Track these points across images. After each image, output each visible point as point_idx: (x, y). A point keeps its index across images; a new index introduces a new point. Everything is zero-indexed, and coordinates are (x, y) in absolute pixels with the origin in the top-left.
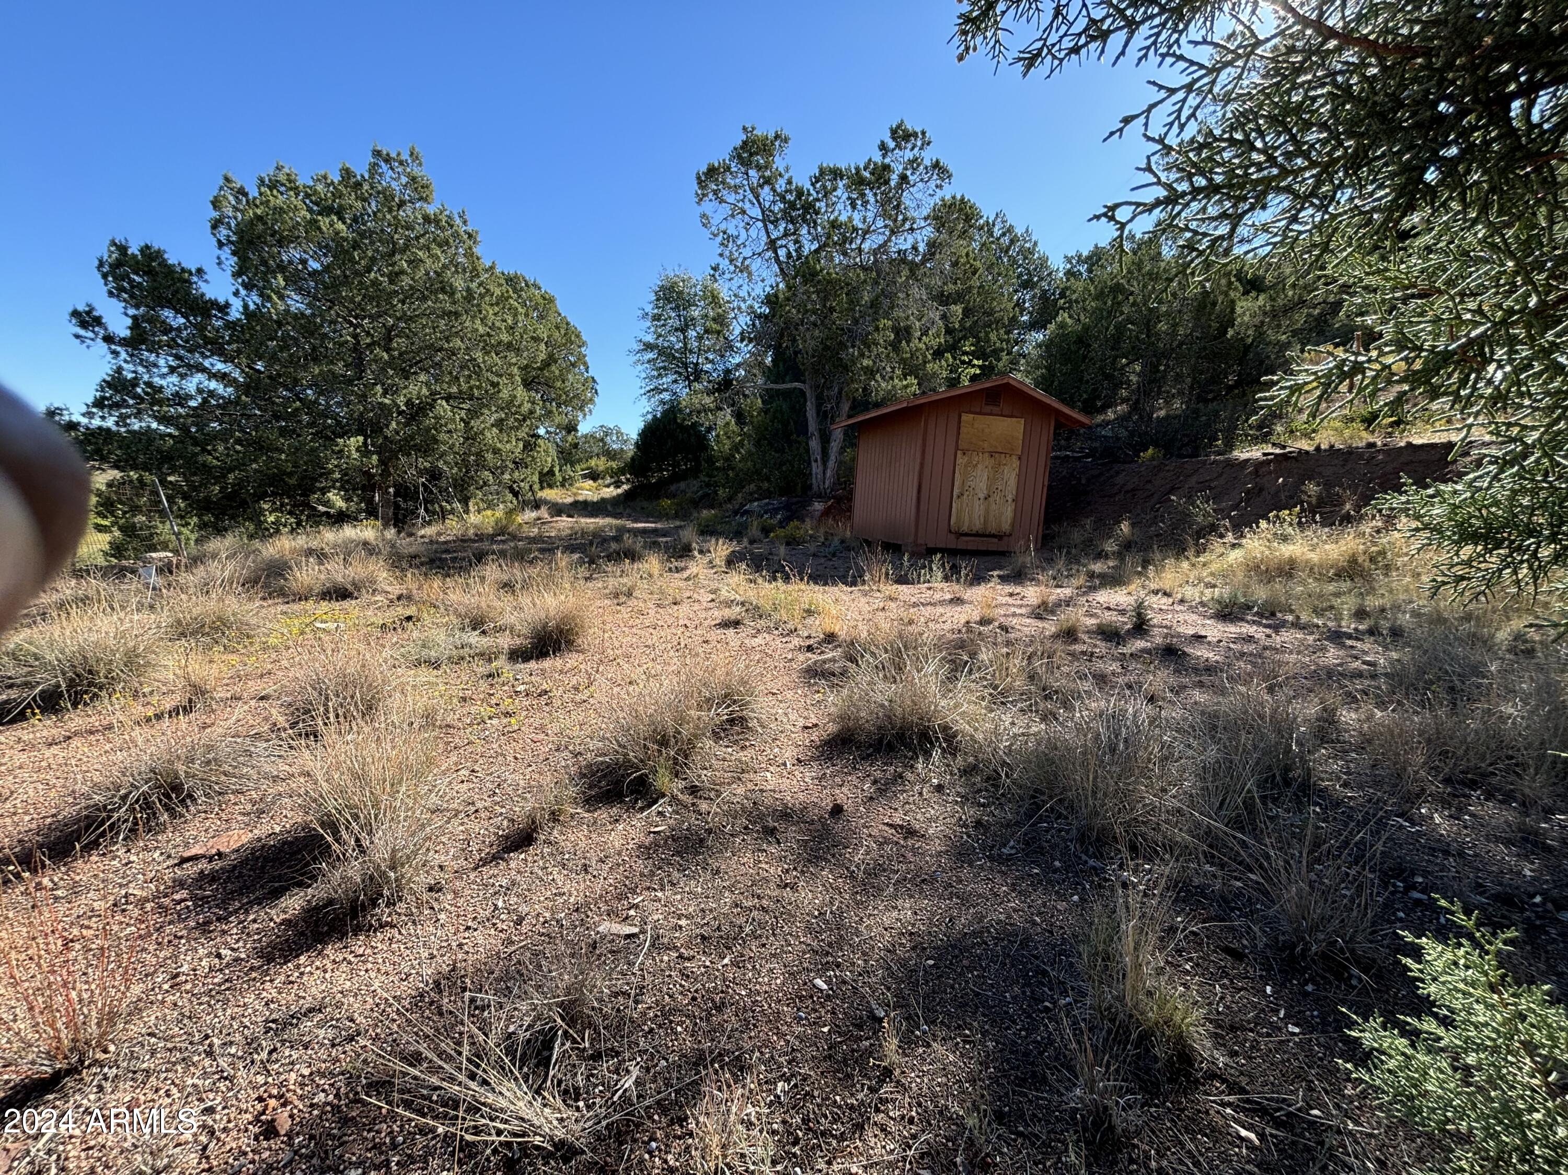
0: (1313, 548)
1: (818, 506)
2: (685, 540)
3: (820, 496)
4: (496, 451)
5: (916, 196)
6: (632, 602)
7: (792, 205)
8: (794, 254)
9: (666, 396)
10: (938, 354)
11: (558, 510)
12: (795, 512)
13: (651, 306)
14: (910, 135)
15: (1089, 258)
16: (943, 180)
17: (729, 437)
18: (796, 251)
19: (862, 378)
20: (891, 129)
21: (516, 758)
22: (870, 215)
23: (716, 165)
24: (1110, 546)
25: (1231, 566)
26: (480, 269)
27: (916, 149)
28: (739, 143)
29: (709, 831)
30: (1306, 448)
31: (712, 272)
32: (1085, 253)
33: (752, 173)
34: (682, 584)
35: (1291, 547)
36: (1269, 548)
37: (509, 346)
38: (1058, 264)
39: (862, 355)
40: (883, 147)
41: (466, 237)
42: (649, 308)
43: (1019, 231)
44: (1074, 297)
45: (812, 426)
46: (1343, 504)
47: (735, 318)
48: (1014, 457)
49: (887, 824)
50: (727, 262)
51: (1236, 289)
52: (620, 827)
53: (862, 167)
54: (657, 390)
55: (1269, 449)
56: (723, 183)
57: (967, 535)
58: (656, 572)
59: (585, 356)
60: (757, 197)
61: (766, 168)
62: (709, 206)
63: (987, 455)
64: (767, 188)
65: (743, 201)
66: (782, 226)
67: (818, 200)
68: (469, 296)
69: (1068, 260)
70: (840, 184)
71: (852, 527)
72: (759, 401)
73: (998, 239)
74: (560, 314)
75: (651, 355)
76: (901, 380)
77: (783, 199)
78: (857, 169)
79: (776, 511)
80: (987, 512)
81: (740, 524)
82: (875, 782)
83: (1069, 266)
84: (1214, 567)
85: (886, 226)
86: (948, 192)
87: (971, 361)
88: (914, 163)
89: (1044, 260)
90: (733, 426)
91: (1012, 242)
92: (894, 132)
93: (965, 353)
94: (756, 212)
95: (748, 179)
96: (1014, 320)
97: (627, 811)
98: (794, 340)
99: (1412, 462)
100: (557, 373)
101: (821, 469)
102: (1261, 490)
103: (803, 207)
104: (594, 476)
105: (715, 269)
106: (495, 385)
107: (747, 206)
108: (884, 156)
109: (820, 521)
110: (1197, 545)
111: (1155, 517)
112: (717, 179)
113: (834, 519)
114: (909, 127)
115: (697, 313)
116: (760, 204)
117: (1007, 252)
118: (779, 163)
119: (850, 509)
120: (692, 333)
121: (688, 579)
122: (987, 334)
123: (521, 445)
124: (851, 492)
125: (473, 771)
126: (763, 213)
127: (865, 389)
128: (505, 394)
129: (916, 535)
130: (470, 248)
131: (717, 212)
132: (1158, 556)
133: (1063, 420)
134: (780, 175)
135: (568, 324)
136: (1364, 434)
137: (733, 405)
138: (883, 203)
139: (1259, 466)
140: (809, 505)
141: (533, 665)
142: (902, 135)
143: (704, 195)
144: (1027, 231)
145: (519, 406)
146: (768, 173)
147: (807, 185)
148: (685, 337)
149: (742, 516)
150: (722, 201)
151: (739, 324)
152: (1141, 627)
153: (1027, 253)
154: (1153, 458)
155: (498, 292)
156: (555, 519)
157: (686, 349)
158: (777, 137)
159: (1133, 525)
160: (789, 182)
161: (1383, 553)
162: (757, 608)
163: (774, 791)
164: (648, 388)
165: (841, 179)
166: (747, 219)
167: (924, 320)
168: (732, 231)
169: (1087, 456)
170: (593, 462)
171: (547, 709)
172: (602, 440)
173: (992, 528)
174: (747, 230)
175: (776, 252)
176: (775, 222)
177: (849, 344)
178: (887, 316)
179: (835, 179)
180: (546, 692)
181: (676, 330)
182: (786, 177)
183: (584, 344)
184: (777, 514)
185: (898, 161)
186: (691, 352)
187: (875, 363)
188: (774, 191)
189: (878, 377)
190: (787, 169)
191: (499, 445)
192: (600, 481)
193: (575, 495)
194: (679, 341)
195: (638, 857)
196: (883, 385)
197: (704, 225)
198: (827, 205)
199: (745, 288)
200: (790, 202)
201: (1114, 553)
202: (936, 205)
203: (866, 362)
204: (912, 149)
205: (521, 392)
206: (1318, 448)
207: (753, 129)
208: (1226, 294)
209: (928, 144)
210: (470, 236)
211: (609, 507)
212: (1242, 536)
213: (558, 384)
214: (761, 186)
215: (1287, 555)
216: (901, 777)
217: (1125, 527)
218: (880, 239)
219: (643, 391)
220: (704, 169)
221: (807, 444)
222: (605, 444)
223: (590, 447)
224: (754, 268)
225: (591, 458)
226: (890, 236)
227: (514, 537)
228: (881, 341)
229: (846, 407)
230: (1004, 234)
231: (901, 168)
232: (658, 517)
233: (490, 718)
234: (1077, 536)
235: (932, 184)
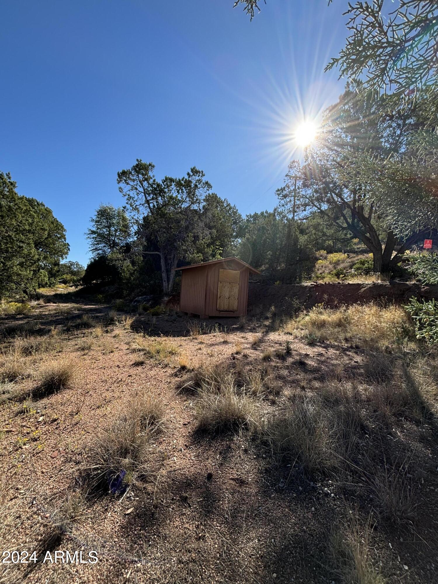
0: (329, 317)
1: (166, 299)
2: (111, 316)
3: (167, 295)
4: (18, 275)
5: (200, 192)
6: (92, 353)
7: (155, 189)
8: (156, 206)
9: (100, 252)
10: (208, 246)
11: (49, 299)
12: (156, 302)
13: (96, 217)
14: (198, 172)
15: (253, 216)
16: (209, 188)
17: (129, 271)
18: (157, 205)
19: (183, 253)
20: (191, 169)
21: (43, 473)
22: (184, 197)
23: (126, 171)
24: (269, 315)
25: (307, 322)
26: (16, 198)
27: (200, 177)
28: (135, 164)
29: (156, 507)
30: (322, 283)
31: (123, 209)
32: (252, 215)
33: (140, 176)
34: (113, 340)
35: (323, 316)
36: (317, 317)
37: (29, 231)
38: (244, 217)
39: (182, 245)
40: (188, 174)
41: (9, 184)
42: (94, 218)
43: (232, 205)
44: (250, 229)
45: (163, 268)
46: (334, 302)
47: (132, 226)
48: (237, 284)
49: (232, 479)
50: (129, 206)
51: (297, 232)
52: (109, 515)
53: (181, 179)
54: (96, 249)
55: (313, 283)
56: (129, 178)
57: (223, 311)
58: (100, 334)
59: (65, 235)
60: (142, 185)
61: (146, 175)
62: (122, 185)
63: (228, 283)
64: (146, 182)
65: (136, 185)
66: (151, 196)
67: (164, 188)
68: (10, 209)
69: (247, 216)
70: (173, 184)
71: (180, 307)
72: (142, 258)
73: (225, 207)
74: (53, 217)
75: (94, 236)
76: (196, 254)
77: (152, 186)
78: (179, 180)
79: (148, 301)
80: (229, 303)
81: (134, 306)
82: (220, 453)
83: (247, 218)
84: (302, 322)
85: (190, 200)
86: (211, 192)
87: (219, 248)
88: (199, 181)
89: (240, 216)
90: (131, 266)
91: (230, 209)
92: (192, 170)
93: (217, 245)
94: (141, 190)
95: (138, 178)
96: (232, 234)
97: (111, 500)
98: (156, 237)
99: (350, 289)
100: (51, 241)
101: (167, 284)
102: (312, 296)
103: (159, 190)
104: (65, 282)
105: (124, 208)
106: (20, 247)
107: (138, 187)
108: (189, 177)
109: (167, 305)
110: (295, 314)
111: (282, 304)
112: (126, 176)
113: (173, 304)
114: (197, 169)
115: (115, 222)
116: (143, 187)
117: (228, 212)
118: (150, 174)
119: (179, 300)
120: (113, 229)
121: (114, 337)
122: (224, 239)
123: (32, 273)
124: (179, 293)
125: (17, 489)
126: (144, 190)
127: (184, 257)
128: (26, 251)
129: (205, 311)
130: (12, 189)
131: (126, 188)
132: (284, 318)
133: (252, 272)
134: (151, 178)
135: (57, 221)
136: (337, 280)
137: (131, 259)
138: (189, 193)
139: (310, 288)
140: (163, 298)
141: (45, 401)
142: (195, 171)
143: (121, 181)
144: (234, 206)
145: (33, 257)
146: (146, 177)
147: (161, 183)
148: (110, 230)
149: (134, 302)
150: (128, 184)
151: (134, 228)
152: (289, 352)
153: (235, 213)
154: (279, 284)
155: (25, 208)
156: (47, 304)
157: (109, 234)
158: (150, 165)
159: (275, 307)
160: (154, 181)
161: (347, 318)
162: (149, 353)
163: (180, 469)
164: (92, 248)
165: (173, 182)
166: (138, 191)
167: (204, 234)
168: (131, 195)
169: (258, 282)
170: (65, 276)
171: (57, 432)
172: (69, 267)
173: (231, 309)
174: (138, 196)
175: (149, 204)
176: (149, 194)
177: (177, 240)
178: (191, 232)
179: (171, 182)
180: (55, 420)
181: (106, 227)
182: (153, 179)
183: (65, 230)
184: (150, 302)
185: (194, 179)
186: (112, 235)
187: (187, 248)
188: (149, 183)
189: (188, 252)
190: (154, 176)
191: (20, 272)
192: (68, 284)
193: (55, 290)
194: (107, 231)
195: (122, 536)
196: (191, 256)
197: (120, 191)
198: (168, 191)
199: (136, 216)
200: (155, 188)
201: (270, 317)
202: (207, 195)
203: (184, 248)
204: (199, 176)
205: (33, 250)
206: (325, 283)
207: (141, 161)
208: (295, 233)
209: (204, 175)
210: (12, 184)
211: (73, 298)
212: (308, 312)
213: (51, 246)
214: (144, 181)
215: (323, 319)
216: (230, 447)
217: (273, 308)
218: (188, 205)
219: (90, 249)
220: (121, 171)
221: (161, 275)
222: (70, 268)
223: (64, 270)
224: (140, 209)
225: (64, 274)
226: (191, 204)
227: (27, 317)
228: (190, 241)
229: (176, 262)
230: (227, 206)
231: (195, 182)
232: (96, 302)
233: (25, 444)
234: (258, 311)
235: (205, 189)
